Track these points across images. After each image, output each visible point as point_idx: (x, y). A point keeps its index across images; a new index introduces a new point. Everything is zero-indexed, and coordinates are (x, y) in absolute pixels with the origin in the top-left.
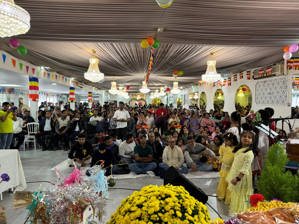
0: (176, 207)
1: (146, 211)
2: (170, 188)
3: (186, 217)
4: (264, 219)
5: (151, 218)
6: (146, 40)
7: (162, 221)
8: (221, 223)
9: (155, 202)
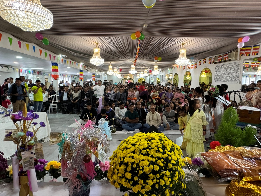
0: (159, 145)
1: (138, 148)
2: (154, 134)
3: (166, 152)
4: (220, 156)
5: (141, 152)
6: (134, 34)
7: (149, 154)
8: (189, 161)
9: (144, 142)
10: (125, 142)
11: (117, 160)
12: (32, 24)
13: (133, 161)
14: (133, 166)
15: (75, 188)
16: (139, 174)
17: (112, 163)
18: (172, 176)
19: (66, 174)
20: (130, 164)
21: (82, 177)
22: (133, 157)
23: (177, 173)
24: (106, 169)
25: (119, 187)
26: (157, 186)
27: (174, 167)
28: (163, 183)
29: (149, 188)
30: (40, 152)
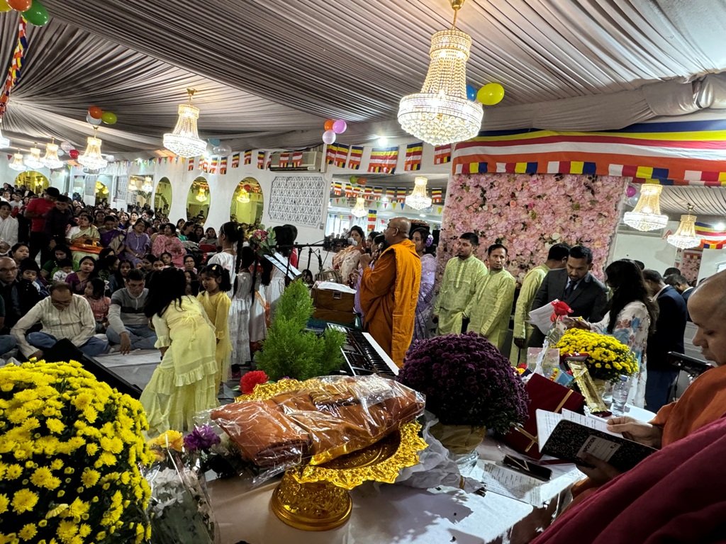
0: (48, 409)
2: (36, 369)
3: (77, 429)
8: (174, 442)
18: (97, 514)
23: (117, 496)
27: (106, 480)
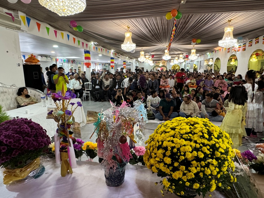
0: (204, 131)
1: (178, 132)
2: (197, 119)
3: (212, 138)
5: (183, 137)
6: (170, 13)
7: (192, 140)
8: (238, 153)
9: (186, 126)
10: (163, 126)
11: (155, 144)
12: (66, 8)
13: (173, 145)
14: (173, 151)
15: (111, 168)
16: (181, 160)
17: (149, 147)
18: (220, 166)
19: (102, 153)
20: (169, 148)
21: (117, 159)
22: (172, 141)
23: (226, 163)
24: (140, 154)
25: (157, 172)
26: (201, 175)
27: (222, 157)
28: (208, 172)
29: (191, 176)
30: (77, 132)
